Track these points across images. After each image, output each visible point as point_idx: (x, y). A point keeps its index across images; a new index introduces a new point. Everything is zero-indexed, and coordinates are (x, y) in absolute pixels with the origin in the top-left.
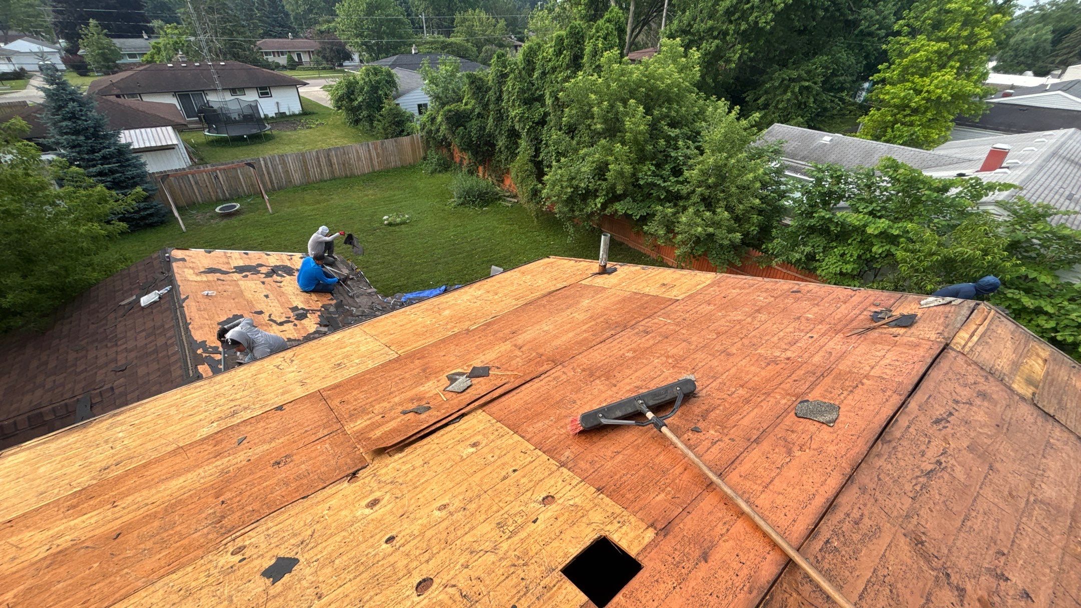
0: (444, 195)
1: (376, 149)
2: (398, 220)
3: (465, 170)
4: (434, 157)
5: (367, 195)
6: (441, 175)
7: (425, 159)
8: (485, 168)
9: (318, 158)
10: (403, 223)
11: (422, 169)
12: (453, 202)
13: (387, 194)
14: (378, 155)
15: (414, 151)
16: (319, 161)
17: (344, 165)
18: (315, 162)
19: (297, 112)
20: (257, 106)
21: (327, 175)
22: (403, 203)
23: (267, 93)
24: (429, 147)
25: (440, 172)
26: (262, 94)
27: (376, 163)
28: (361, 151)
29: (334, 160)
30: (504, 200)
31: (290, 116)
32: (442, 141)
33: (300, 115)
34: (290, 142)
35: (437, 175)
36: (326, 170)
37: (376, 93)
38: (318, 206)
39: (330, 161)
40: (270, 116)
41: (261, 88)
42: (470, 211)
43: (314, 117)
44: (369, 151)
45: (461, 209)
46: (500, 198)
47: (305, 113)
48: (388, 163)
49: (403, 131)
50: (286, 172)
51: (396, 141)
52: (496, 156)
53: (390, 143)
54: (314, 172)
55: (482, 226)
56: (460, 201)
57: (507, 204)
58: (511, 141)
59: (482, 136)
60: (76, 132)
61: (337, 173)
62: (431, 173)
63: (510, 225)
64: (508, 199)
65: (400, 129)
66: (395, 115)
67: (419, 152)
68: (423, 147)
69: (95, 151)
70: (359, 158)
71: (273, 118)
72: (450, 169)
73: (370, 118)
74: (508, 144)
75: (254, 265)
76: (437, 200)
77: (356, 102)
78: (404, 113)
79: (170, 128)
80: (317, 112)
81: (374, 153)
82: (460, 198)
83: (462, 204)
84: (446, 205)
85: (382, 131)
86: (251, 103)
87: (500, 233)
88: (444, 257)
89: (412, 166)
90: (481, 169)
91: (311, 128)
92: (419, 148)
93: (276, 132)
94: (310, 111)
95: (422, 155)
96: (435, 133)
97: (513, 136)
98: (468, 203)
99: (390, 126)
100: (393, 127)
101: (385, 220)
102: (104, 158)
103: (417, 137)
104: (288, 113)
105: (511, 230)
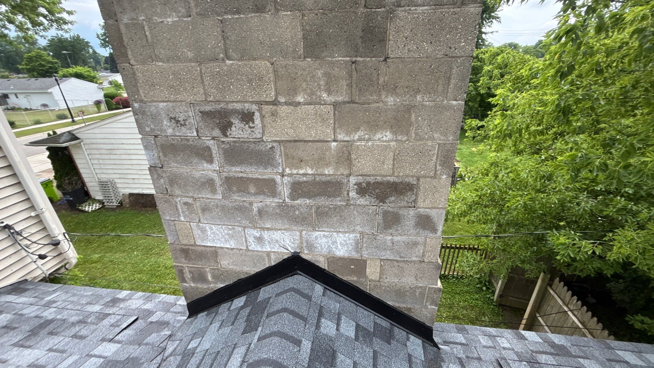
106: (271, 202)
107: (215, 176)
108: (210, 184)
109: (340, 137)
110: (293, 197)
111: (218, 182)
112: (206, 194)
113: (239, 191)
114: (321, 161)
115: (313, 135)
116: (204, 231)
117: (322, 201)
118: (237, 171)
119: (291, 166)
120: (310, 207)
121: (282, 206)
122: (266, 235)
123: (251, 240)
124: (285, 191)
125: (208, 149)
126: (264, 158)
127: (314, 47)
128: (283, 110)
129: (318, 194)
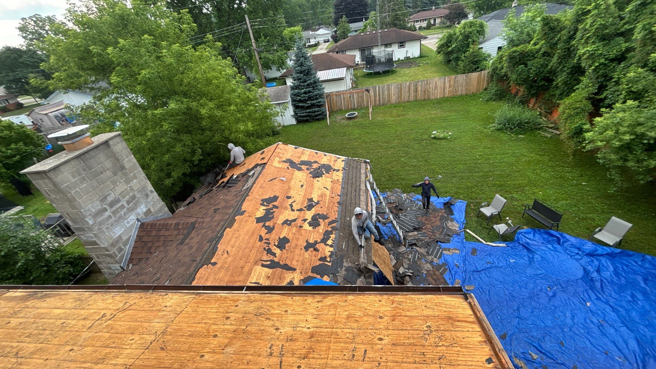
0: (488, 120)
1: (450, 81)
2: (442, 136)
3: (517, 100)
4: (493, 88)
5: (431, 114)
6: (494, 103)
7: (486, 89)
8: (537, 100)
9: (409, 87)
10: (444, 138)
11: (480, 97)
12: (493, 126)
13: (445, 114)
14: (450, 87)
15: (479, 83)
16: (409, 89)
17: (425, 92)
18: (407, 89)
19: (416, 56)
20: (392, 54)
21: (412, 98)
22: (452, 123)
23: (403, 46)
24: (492, 81)
25: (494, 100)
26: (400, 46)
27: (447, 91)
28: (438, 83)
29: (419, 89)
30: (545, 131)
31: (412, 58)
32: (504, 76)
33: (418, 58)
34: (405, 75)
35: (491, 103)
36: (412, 94)
37: (467, 40)
38: (397, 118)
39: (416, 88)
40: (401, 59)
41: (401, 43)
42: (504, 137)
43: (427, 58)
44: (445, 83)
45: (498, 133)
46: (540, 129)
47: (421, 56)
48: (456, 91)
49: (478, 68)
50: (389, 95)
51: (466, 76)
52: (551, 89)
53: (461, 78)
54: (405, 96)
55: (510, 151)
56: (499, 127)
57: (546, 135)
58: (572, 77)
59: (542, 73)
60: (301, 72)
61: (419, 97)
62: (487, 101)
63: (540, 155)
64: (550, 130)
65: (477, 66)
66: (475, 56)
67: (483, 84)
68: (488, 80)
69: (305, 82)
70: (436, 87)
71: (402, 60)
72: (504, 99)
73: (457, 59)
74: (567, 81)
75: (312, 161)
76: (481, 123)
77: (451, 48)
78: (484, 54)
79: (345, 68)
80: (427, 55)
81: (447, 85)
82: (500, 124)
83: (500, 129)
84: (486, 128)
85: (462, 68)
86: (390, 53)
87: (526, 161)
88: (462, 173)
89: (474, 95)
90: (533, 101)
91: (420, 66)
92: (484, 81)
93: (398, 69)
94: (425, 55)
95: (485, 87)
96: (500, 70)
97: (575, 73)
98: (506, 129)
99: (469, 64)
100: (472, 65)
101: (433, 134)
102: (308, 85)
103: (485, 73)
104: (411, 57)
105: (539, 161)
106: (125, 210)
107: (110, 214)
108: (110, 217)
110: (128, 205)
111: (112, 215)
112: (111, 221)
113: (117, 213)
114: (128, 194)
115: (124, 189)
116: (114, 232)
117: (134, 201)
118: (114, 209)
119: (124, 198)
120: (132, 205)
121: (128, 209)
122: (129, 220)
123: (126, 224)
124: (126, 205)
125: (105, 208)
126: (118, 201)
127: (115, 174)
128: (116, 188)
129: (132, 201)
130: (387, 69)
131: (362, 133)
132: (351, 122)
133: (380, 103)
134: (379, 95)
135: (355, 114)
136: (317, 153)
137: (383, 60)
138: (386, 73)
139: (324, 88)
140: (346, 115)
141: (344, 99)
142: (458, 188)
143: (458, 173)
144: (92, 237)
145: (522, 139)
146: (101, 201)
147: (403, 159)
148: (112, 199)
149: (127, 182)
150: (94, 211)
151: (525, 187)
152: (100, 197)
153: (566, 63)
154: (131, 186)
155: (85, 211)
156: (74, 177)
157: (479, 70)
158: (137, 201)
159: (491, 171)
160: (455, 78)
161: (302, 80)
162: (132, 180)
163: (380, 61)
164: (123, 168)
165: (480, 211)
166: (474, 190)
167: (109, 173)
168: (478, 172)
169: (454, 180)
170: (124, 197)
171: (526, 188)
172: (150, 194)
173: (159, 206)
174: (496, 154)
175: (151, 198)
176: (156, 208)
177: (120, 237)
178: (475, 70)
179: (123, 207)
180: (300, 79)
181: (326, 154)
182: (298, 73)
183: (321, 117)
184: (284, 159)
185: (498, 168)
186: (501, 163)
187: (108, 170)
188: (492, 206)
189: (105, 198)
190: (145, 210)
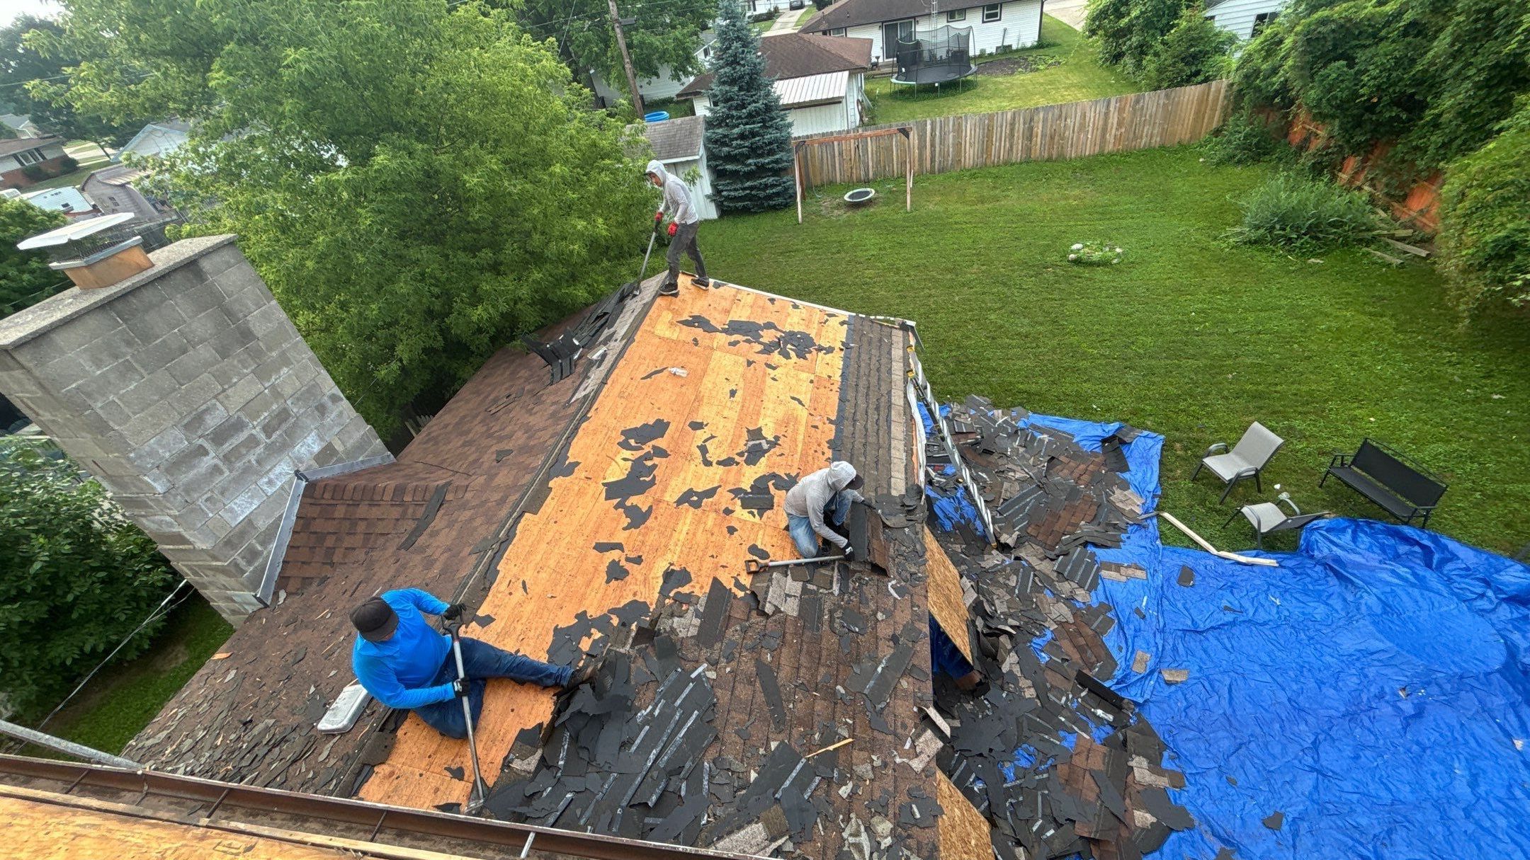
0: (1221, 215)
1: (1121, 111)
3: (1306, 160)
4: (1241, 129)
5: (1066, 198)
6: (1239, 169)
7: (1217, 132)
9: (1013, 124)
10: (1103, 263)
11: (1201, 155)
12: (1235, 233)
13: (1104, 200)
14: (1120, 124)
15: (1199, 115)
16: (1012, 130)
17: (1052, 138)
18: (1006, 130)
19: (1029, 45)
20: (968, 36)
21: (1017, 155)
23: (995, 15)
24: (1237, 107)
25: (1239, 162)
26: (989, 16)
27: (1110, 138)
28: (1090, 115)
29: (1038, 130)
30: (1384, 248)
31: (1017, 51)
32: (1277, 93)
33: (1033, 48)
34: (996, 94)
35: (1230, 169)
36: (1019, 144)
38: (979, 207)
39: (1031, 129)
40: (988, 51)
41: (990, 7)
42: (1266, 261)
43: (1056, 49)
44: (1107, 114)
45: (1250, 251)
46: (1369, 242)
47: (1041, 45)
48: (1135, 138)
49: (1197, 73)
50: (958, 145)
51: (1167, 96)
53: (1153, 101)
54: (999, 149)
55: (1283, 302)
56: (1254, 235)
57: (1388, 258)
58: (1488, 95)
59: (1395, 84)
60: (732, 81)
61: (1036, 153)
62: (1218, 164)
63: (1371, 314)
64: (1400, 245)
65: (1194, 69)
66: (1193, 41)
67: (1211, 118)
68: (1225, 108)
69: (743, 106)
70: (1083, 127)
71: (991, 54)
72: (1267, 158)
73: (1142, 50)
74: (1471, 107)
75: (761, 322)
76: (1201, 224)
77: (1126, 20)
78: (1216, 35)
79: (846, 73)
80: (1058, 41)
81: (1114, 119)
82: (1257, 227)
83: (1256, 242)
84: (1215, 239)
85: (1154, 74)
86: (963, 33)
87: (1329, 330)
88: (1151, 357)
89: (1183, 146)
90: (1352, 163)
91: (1038, 69)
92: (1213, 110)
93: (980, 78)
94: (1051, 41)
95: (1214, 126)
96: (1265, 78)
97: (1499, 84)
98: (1275, 241)
99: (1174, 63)
100: (1181, 65)
101: (1072, 252)
102: (750, 115)
103: (1220, 86)
104: (1014, 47)
105: (1368, 331)
106: (260, 450)
107: (216, 461)
108: (216, 470)
109: (267, 385)
110: (269, 436)
111: (220, 464)
112: (218, 480)
113: (237, 458)
114: (266, 406)
115: (253, 394)
116: (231, 511)
117: (284, 426)
118: (227, 447)
119: (254, 419)
120: (281, 435)
121: (267, 447)
122: (272, 476)
123: (265, 487)
124: (262, 436)
125: (201, 446)
126: (238, 426)
127: (224, 353)
128: (229, 392)
129: (280, 424)
130: (952, 77)
131: (887, 245)
132: (858, 215)
133: (932, 167)
134: (933, 145)
135: (867, 193)
136: (772, 300)
137: (942, 53)
138: (951, 88)
139: (790, 125)
140: (846, 197)
141: (841, 154)
142: (1140, 399)
143: (1140, 357)
144: (171, 525)
145: (1318, 271)
146: (186, 427)
147: (993, 317)
148: (218, 421)
149: (262, 373)
150: (167, 455)
151: (1326, 401)
152: (183, 418)
153: (1476, 54)
154: (273, 386)
155: (140, 457)
156: (98, 363)
157: (1200, 78)
158: (295, 425)
159: (1229, 356)
160: (1137, 102)
161: (734, 103)
162: (278, 370)
163: (933, 56)
164: (246, 335)
165: (1202, 465)
166: (1182, 405)
167: (205, 352)
168: (1193, 357)
169: (1130, 377)
170: (256, 415)
171: (1331, 405)
172: (330, 404)
173: (357, 436)
174: (1245, 310)
175: (333, 416)
176: (350, 443)
177: (249, 521)
178: (1188, 81)
179: (252, 442)
180: (731, 99)
181: (798, 302)
182: (724, 83)
183: (781, 200)
184: (686, 317)
185: (1251, 347)
186: (1259, 333)
187: (201, 341)
188: (1237, 454)
189: (199, 419)
190: (316, 448)
